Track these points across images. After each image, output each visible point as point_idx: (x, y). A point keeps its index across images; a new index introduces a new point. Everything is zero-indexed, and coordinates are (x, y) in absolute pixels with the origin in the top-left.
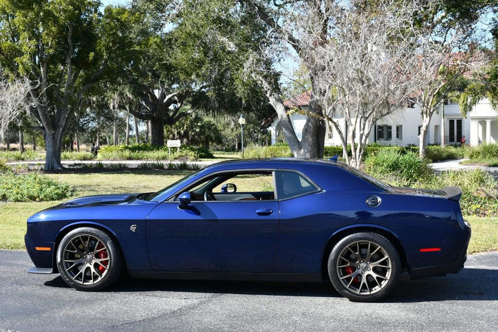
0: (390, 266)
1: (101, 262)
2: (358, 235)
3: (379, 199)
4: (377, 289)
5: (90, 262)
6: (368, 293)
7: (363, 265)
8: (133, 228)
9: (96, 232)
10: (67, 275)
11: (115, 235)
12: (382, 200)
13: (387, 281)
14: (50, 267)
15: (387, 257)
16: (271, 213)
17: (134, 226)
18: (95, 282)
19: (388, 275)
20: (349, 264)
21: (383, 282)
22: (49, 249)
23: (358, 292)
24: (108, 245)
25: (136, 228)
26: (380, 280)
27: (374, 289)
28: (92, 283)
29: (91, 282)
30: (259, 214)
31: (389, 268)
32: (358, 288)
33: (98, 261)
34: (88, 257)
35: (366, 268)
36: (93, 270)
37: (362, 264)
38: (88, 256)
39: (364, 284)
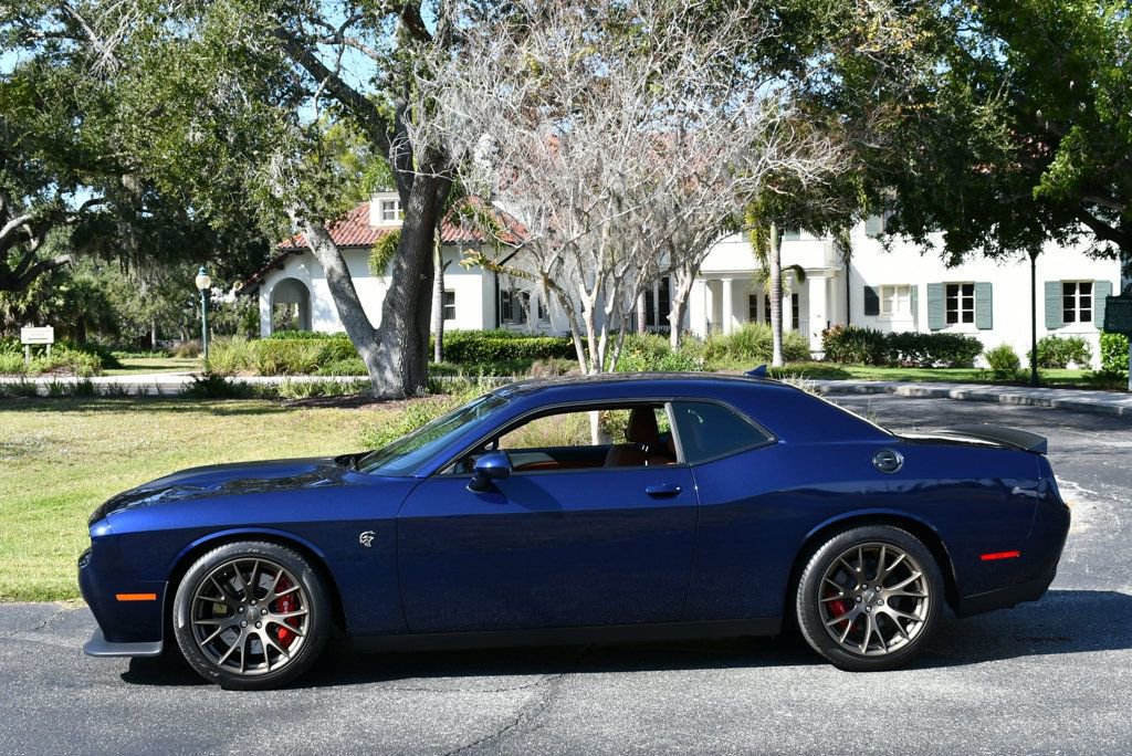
0: (926, 593)
1: (286, 620)
2: (861, 531)
3: (899, 458)
4: (898, 642)
5: (256, 621)
6: (884, 652)
7: (868, 594)
8: (366, 539)
9: (271, 550)
10: (204, 656)
11: (321, 555)
12: (905, 460)
13: (919, 625)
14: (156, 639)
15: (920, 574)
16: (678, 492)
17: (369, 535)
18: (273, 667)
19: (922, 611)
20: (841, 594)
21: (909, 628)
22: (153, 597)
23: (863, 651)
24: (304, 580)
25: (372, 538)
26: (904, 622)
27: (892, 642)
28: (266, 670)
29: (263, 668)
30: (653, 495)
31: (923, 598)
32: (862, 642)
33: (278, 618)
34: (251, 610)
35: (874, 602)
36: (266, 639)
37: (865, 593)
38: (250, 607)
39: (874, 633)
